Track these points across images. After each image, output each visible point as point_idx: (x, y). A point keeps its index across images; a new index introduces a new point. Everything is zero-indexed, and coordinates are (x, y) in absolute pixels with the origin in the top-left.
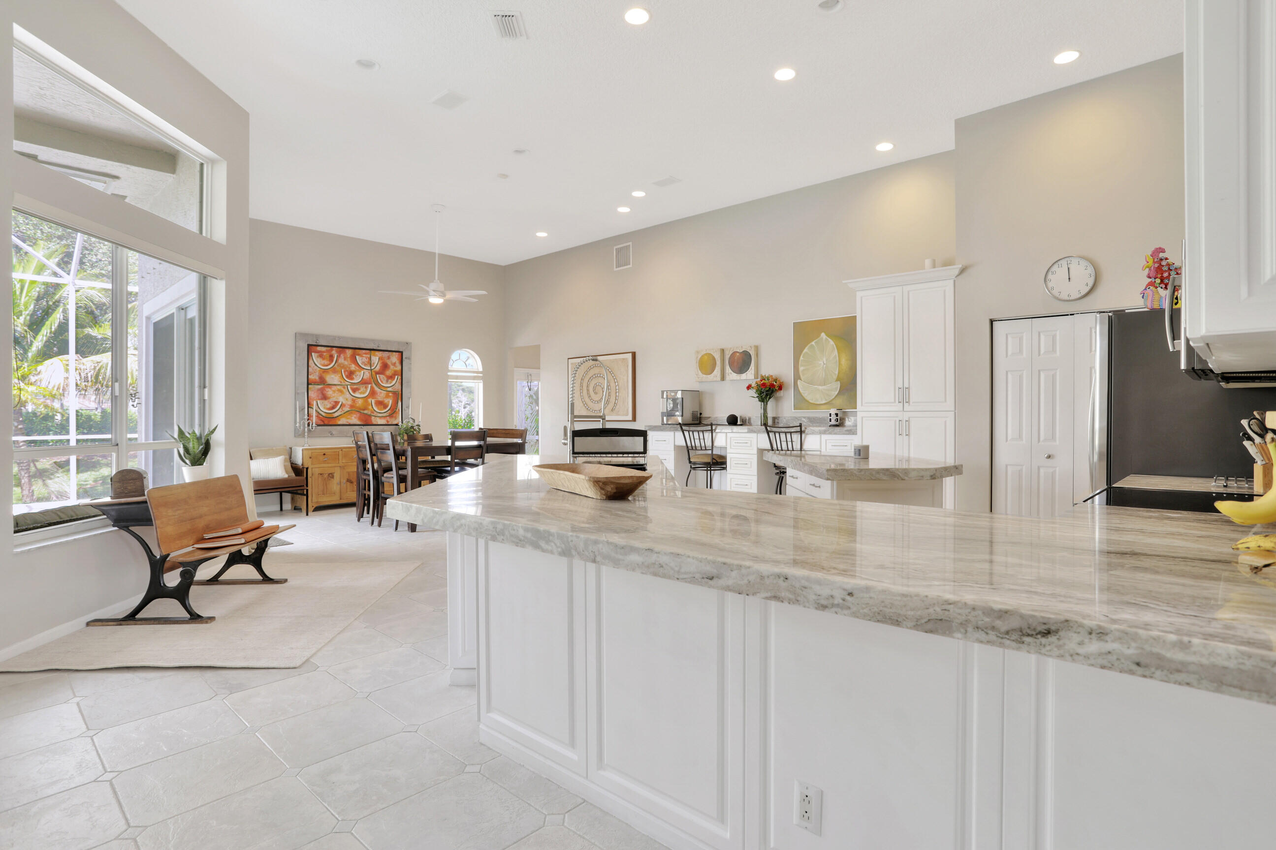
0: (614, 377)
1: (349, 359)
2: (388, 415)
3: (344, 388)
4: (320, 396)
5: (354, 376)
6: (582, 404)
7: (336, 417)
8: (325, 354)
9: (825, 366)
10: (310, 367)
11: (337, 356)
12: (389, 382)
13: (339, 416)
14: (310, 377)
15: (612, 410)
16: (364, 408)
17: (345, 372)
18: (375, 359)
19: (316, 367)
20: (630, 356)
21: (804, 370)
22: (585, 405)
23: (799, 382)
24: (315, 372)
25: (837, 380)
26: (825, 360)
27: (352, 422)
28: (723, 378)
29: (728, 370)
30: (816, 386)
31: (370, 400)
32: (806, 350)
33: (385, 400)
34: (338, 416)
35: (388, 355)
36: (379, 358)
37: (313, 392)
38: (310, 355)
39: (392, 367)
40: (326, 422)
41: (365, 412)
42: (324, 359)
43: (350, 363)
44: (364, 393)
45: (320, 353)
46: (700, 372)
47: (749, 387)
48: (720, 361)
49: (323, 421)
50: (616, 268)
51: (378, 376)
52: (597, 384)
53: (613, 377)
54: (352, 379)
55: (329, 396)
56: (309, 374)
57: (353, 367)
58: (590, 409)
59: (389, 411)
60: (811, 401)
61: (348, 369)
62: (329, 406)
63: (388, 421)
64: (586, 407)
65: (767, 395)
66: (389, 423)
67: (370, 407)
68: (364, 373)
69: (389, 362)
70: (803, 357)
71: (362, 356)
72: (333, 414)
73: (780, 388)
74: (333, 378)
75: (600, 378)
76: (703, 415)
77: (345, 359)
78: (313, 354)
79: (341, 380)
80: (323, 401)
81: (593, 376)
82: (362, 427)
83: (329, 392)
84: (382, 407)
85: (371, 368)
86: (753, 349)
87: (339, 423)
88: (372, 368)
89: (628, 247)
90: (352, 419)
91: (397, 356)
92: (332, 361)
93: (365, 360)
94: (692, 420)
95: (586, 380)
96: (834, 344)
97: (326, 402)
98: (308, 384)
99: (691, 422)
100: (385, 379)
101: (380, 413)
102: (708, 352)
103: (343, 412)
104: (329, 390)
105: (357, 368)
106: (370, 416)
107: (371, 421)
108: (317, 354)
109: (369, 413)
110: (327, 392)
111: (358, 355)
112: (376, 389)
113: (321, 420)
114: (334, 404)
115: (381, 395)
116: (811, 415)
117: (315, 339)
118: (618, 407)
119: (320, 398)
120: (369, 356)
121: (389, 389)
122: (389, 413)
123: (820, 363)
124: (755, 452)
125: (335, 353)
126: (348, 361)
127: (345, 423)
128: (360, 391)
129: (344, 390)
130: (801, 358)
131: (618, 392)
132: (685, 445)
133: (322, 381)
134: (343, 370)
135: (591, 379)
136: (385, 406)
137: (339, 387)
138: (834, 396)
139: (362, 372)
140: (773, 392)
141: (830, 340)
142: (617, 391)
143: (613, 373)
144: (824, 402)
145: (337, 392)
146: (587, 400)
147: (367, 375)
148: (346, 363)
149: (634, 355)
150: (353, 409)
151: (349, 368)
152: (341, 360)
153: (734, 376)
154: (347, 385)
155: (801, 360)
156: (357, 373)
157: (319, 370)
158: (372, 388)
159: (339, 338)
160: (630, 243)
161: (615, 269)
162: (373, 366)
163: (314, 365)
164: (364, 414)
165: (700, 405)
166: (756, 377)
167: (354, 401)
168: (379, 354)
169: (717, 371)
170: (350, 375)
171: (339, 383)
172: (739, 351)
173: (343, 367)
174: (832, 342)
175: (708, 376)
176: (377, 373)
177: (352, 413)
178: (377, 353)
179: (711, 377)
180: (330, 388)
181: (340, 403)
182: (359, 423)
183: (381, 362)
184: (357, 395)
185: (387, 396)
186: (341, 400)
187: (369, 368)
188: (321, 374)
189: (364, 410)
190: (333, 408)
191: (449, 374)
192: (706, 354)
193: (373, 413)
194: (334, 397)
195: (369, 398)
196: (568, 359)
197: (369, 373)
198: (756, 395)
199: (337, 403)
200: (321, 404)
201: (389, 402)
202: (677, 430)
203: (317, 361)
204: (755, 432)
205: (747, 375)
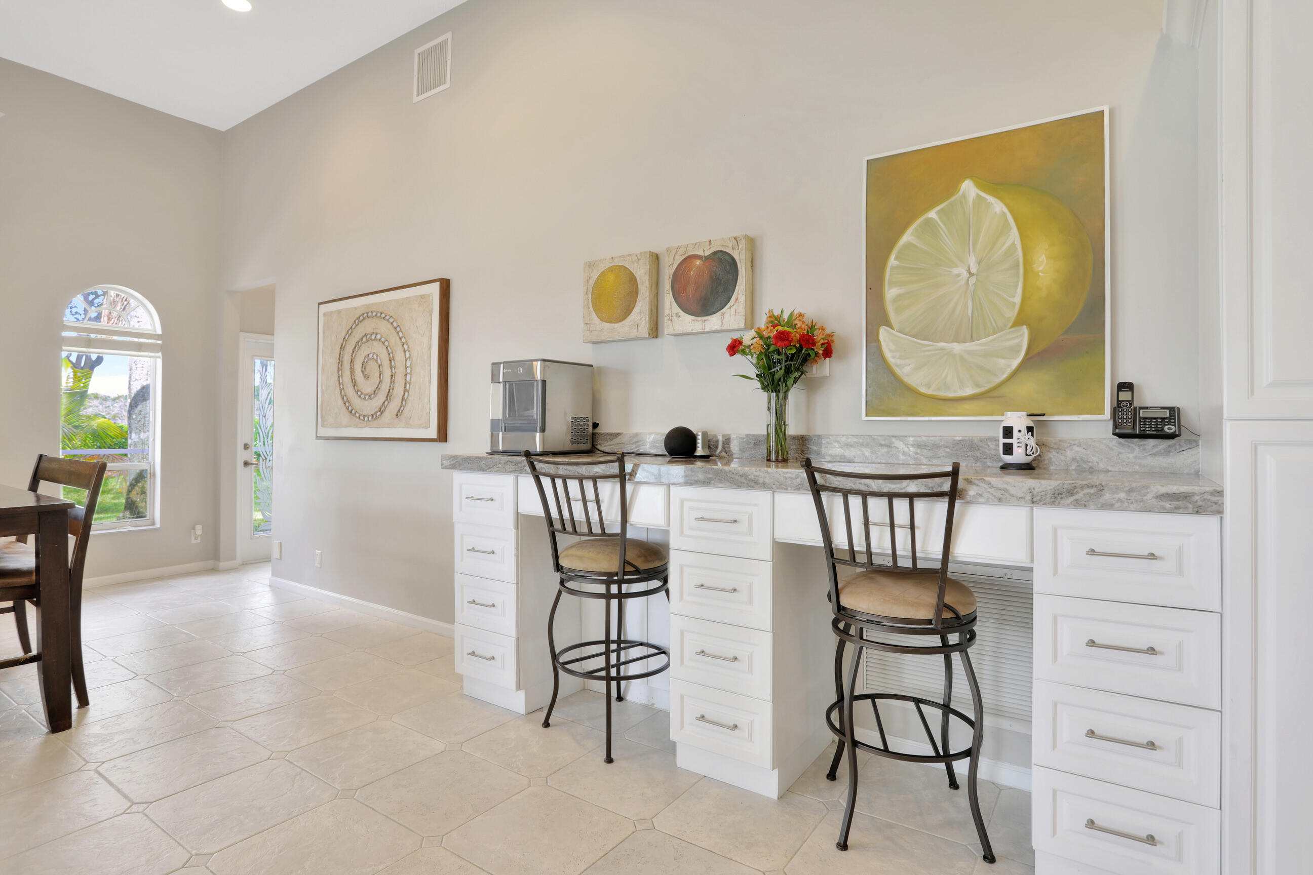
0: (403, 340)
6: (340, 402)
9: (973, 280)
15: (397, 415)
20: (435, 288)
21: (899, 298)
22: (347, 404)
23: (883, 332)
25: (1019, 322)
26: (972, 261)
28: (655, 331)
29: (669, 304)
30: (941, 344)
32: (907, 237)
46: (594, 315)
47: (734, 348)
48: (647, 283)
50: (418, 95)
52: (371, 356)
53: (400, 339)
58: (356, 412)
60: (923, 390)
64: (348, 408)
65: (788, 371)
70: (896, 259)
73: (828, 353)
75: (375, 343)
76: (601, 430)
81: (362, 339)
86: (742, 245)
89: (442, 46)
94: (573, 442)
95: (349, 348)
96: (1005, 210)
99: (568, 447)
102: (617, 262)
116: (921, 433)
118: (408, 407)
123: (956, 271)
124: (766, 552)
130: (892, 261)
131: (411, 373)
132: (541, 512)
135: (358, 345)
138: (1008, 372)
140: (806, 359)
141: (991, 199)
142: (409, 370)
143: (401, 330)
144: (969, 391)
146: (350, 391)
149: (445, 287)
153: (688, 323)
155: (892, 268)
160: (448, 36)
161: (416, 99)
165: (595, 403)
166: (750, 324)
169: (640, 313)
172: (701, 253)
174: (998, 206)
175: (617, 325)
179: (623, 328)
191: (65, 334)
192: (611, 269)
196: (320, 304)
198: (753, 372)
202: (521, 471)
204: (764, 486)
205: (726, 316)
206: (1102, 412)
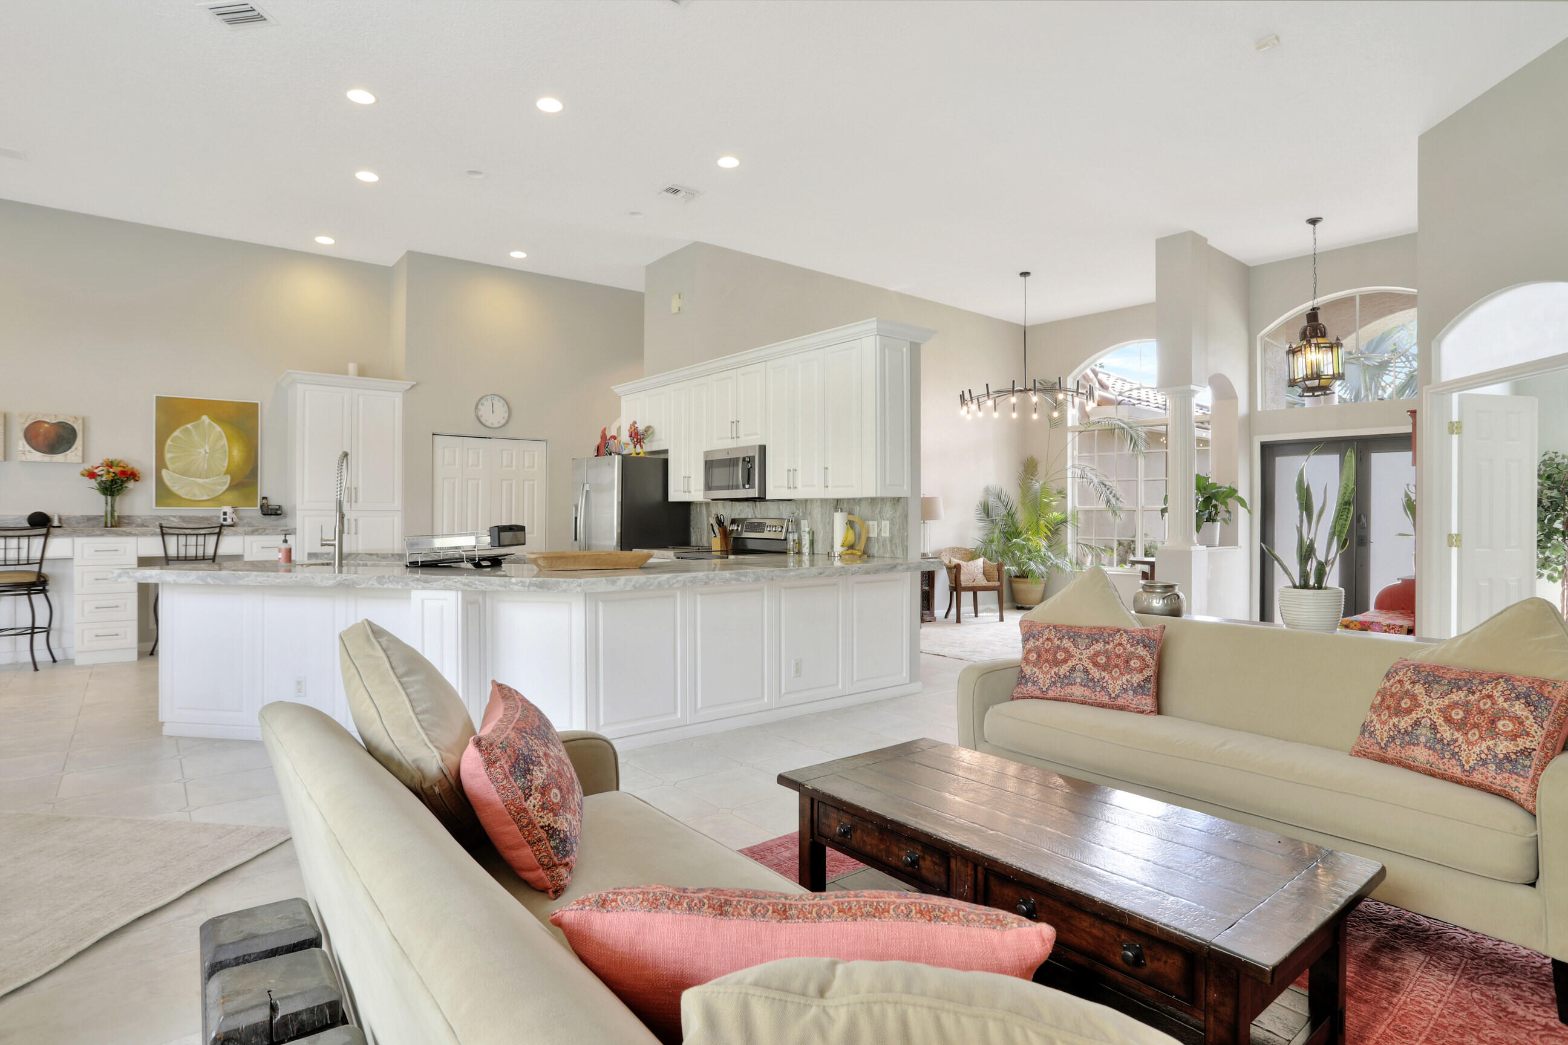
9: (207, 455)
21: (172, 458)
23: (164, 472)
25: (226, 473)
26: (207, 447)
29: (20, 444)
30: (192, 479)
32: (177, 433)
60: (184, 497)
65: (116, 488)
70: (171, 442)
73: (135, 479)
86: (80, 421)
96: (221, 430)
116: (184, 514)
123: (199, 450)
124: (134, 561)
130: (169, 442)
138: (222, 491)
140: (124, 483)
141: (215, 425)
144: (205, 498)
153: (40, 456)
155: (169, 445)
166: (85, 461)
172: (48, 420)
174: (218, 429)
204: (135, 535)
205: (68, 456)
206: (256, 506)
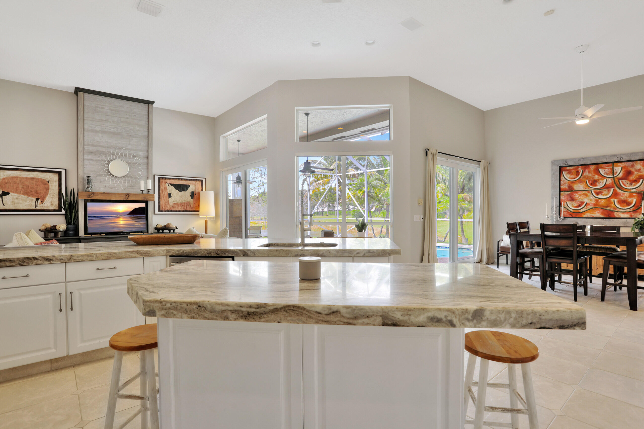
1: (592, 172)
2: (631, 210)
3: (589, 192)
4: (569, 199)
5: (597, 184)
7: (581, 212)
8: (572, 171)
10: (562, 180)
11: (582, 171)
12: (632, 185)
13: (585, 211)
14: (561, 187)
16: (607, 206)
17: (589, 181)
18: (618, 169)
19: (566, 180)
24: (565, 184)
27: (595, 216)
31: (612, 200)
33: (628, 199)
34: (583, 212)
35: (632, 164)
36: (622, 168)
37: (564, 197)
38: (561, 173)
39: (636, 173)
40: (574, 216)
41: (608, 208)
42: (572, 174)
43: (593, 175)
44: (606, 195)
45: (569, 171)
49: (571, 215)
51: (620, 181)
54: (596, 185)
55: (576, 198)
56: (561, 185)
57: (596, 177)
59: (633, 208)
61: (591, 179)
62: (576, 205)
63: (631, 216)
66: (633, 217)
67: (613, 205)
68: (606, 180)
69: (632, 170)
71: (605, 168)
72: (580, 210)
74: (579, 186)
77: (589, 172)
78: (564, 172)
79: (586, 187)
80: (572, 202)
82: (604, 219)
83: (576, 196)
84: (625, 204)
85: (613, 175)
87: (584, 216)
88: (615, 176)
90: (595, 214)
91: (642, 164)
92: (579, 175)
93: (607, 170)
97: (574, 203)
98: (560, 191)
100: (629, 182)
101: (623, 209)
103: (587, 209)
104: (576, 194)
105: (600, 177)
106: (613, 211)
107: (614, 215)
108: (566, 172)
109: (612, 209)
110: (574, 196)
111: (601, 168)
112: (619, 191)
113: (570, 214)
114: (580, 203)
115: (624, 196)
117: (564, 162)
119: (569, 200)
120: (611, 167)
121: (632, 191)
122: (633, 209)
125: (581, 169)
126: (592, 173)
127: (589, 216)
128: (602, 194)
129: (588, 194)
133: (571, 189)
134: (587, 180)
136: (629, 204)
137: (584, 192)
139: (605, 180)
145: (582, 195)
147: (610, 181)
148: (590, 175)
150: (596, 206)
151: (593, 178)
152: (586, 174)
154: (591, 191)
156: (600, 181)
157: (568, 182)
158: (615, 192)
159: (584, 159)
162: (615, 174)
163: (564, 179)
164: (607, 210)
167: (597, 201)
168: (623, 165)
170: (594, 182)
171: (584, 189)
173: (588, 177)
176: (619, 179)
177: (595, 209)
178: (619, 164)
180: (577, 193)
181: (585, 203)
182: (602, 216)
183: (624, 170)
184: (600, 196)
185: (631, 196)
186: (586, 200)
187: (612, 176)
188: (569, 184)
189: (607, 207)
190: (579, 206)
193: (616, 209)
194: (580, 199)
195: (612, 198)
197: (612, 180)
199: (582, 203)
200: (569, 204)
201: (633, 200)
203: (567, 176)
